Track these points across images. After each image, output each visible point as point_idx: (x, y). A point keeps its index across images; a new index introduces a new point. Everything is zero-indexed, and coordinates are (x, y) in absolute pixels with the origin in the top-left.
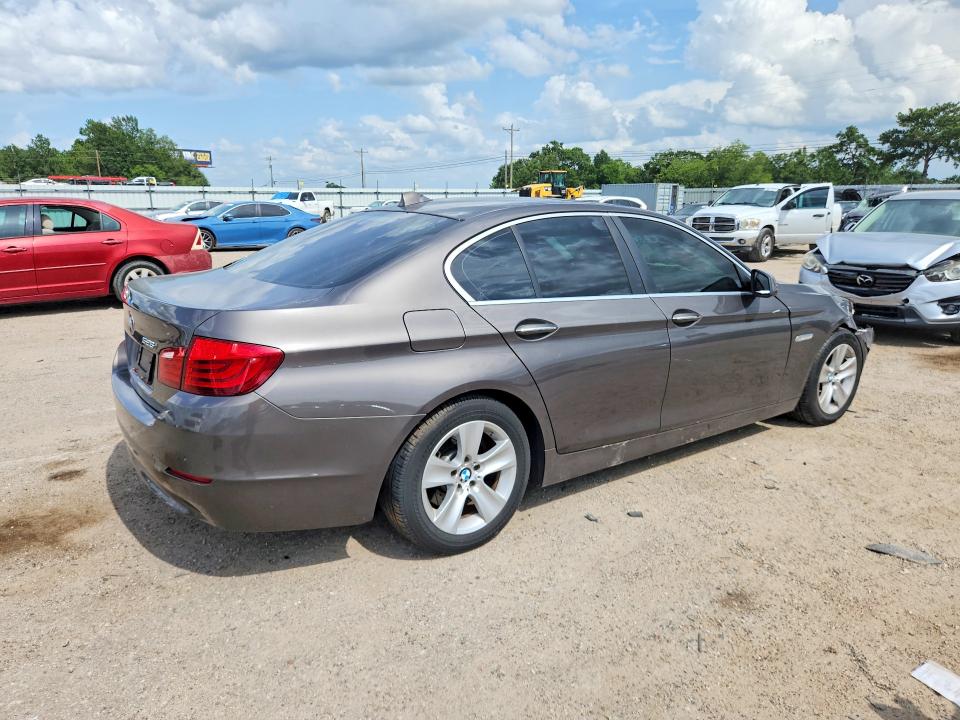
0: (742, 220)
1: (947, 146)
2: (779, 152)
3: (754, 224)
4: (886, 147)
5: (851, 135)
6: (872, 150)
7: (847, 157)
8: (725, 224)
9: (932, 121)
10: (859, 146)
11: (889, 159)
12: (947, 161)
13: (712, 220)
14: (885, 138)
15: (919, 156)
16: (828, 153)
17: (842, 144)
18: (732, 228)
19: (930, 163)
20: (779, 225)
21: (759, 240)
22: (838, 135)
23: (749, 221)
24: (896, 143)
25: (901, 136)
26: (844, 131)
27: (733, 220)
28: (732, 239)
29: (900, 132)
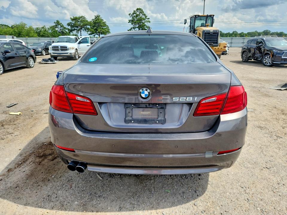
0: (69, 47)
1: (84, 28)
2: (38, 27)
3: (73, 48)
4: (69, 27)
5: (58, 23)
6: (65, 28)
7: (59, 30)
8: (64, 48)
9: (79, 21)
10: (61, 27)
11: (71, 31)
12: (85, 32)
13: (59, 47)
14: (69, 25)
15: (78, 30)
16: (53, 28)
17: (56, 25)
18: (67, 50)
19: (81, 32)
20: (78, 48)
21: (75, 53)
22: (54, 23)
23: (71, 47)
24: (72, 26)
25: (73, 24)
26: (56, 22)
27: (66, 47)
28: (68, 53)
29: (72, 23)
